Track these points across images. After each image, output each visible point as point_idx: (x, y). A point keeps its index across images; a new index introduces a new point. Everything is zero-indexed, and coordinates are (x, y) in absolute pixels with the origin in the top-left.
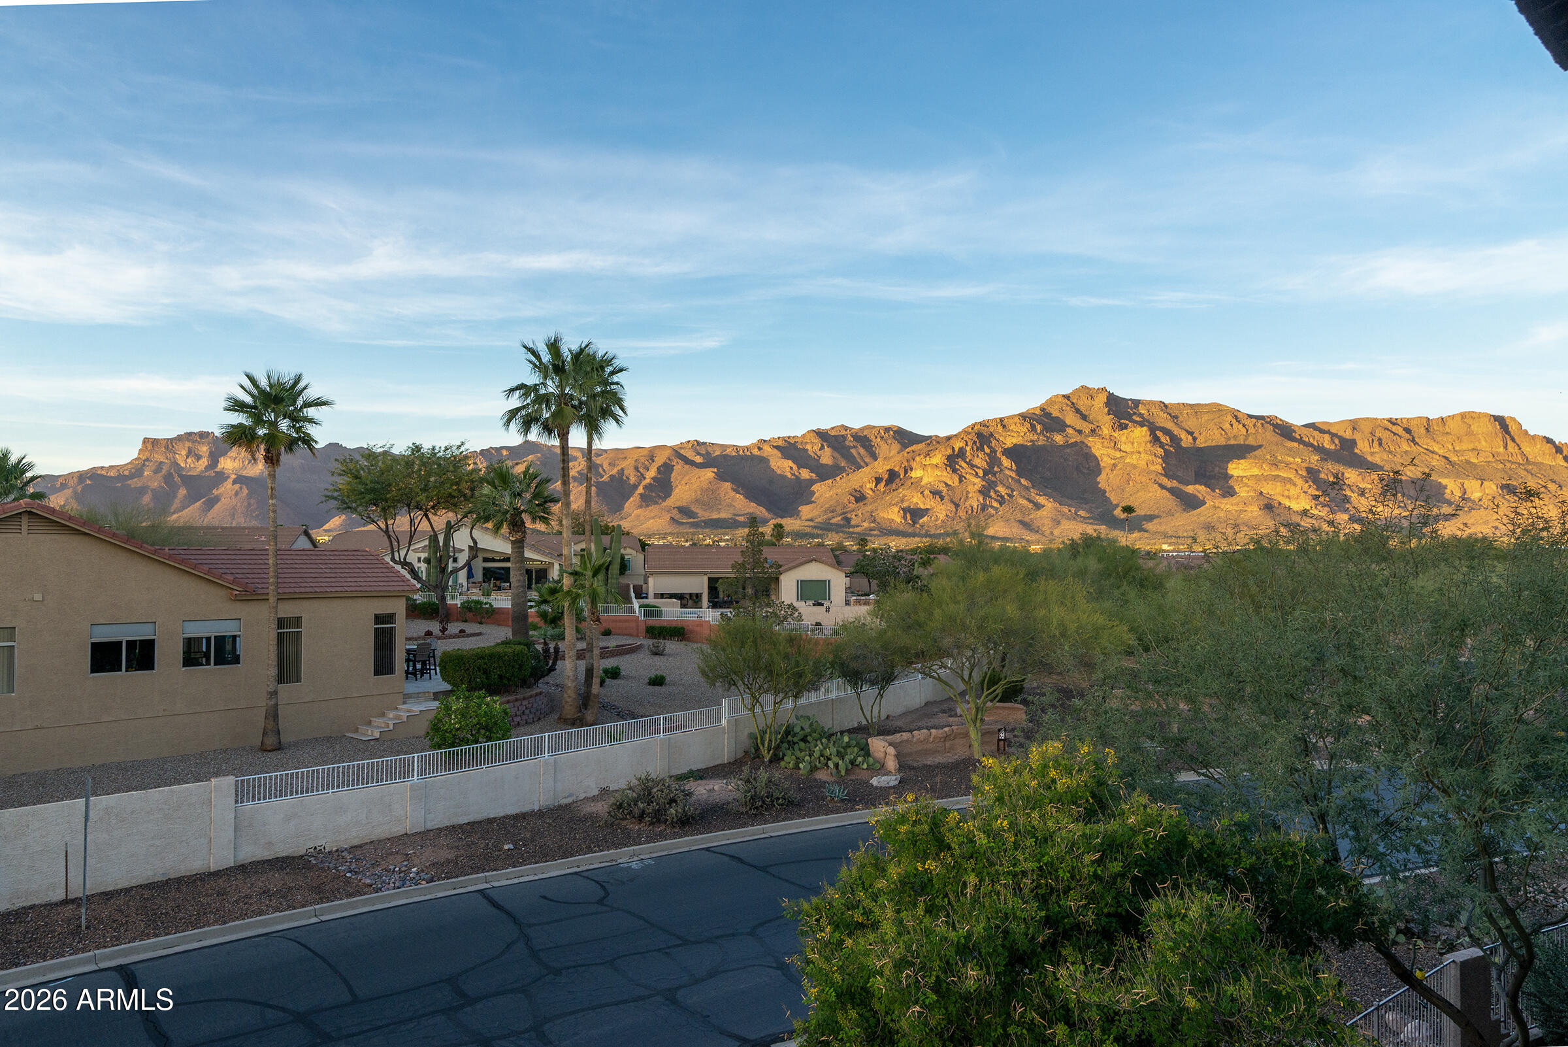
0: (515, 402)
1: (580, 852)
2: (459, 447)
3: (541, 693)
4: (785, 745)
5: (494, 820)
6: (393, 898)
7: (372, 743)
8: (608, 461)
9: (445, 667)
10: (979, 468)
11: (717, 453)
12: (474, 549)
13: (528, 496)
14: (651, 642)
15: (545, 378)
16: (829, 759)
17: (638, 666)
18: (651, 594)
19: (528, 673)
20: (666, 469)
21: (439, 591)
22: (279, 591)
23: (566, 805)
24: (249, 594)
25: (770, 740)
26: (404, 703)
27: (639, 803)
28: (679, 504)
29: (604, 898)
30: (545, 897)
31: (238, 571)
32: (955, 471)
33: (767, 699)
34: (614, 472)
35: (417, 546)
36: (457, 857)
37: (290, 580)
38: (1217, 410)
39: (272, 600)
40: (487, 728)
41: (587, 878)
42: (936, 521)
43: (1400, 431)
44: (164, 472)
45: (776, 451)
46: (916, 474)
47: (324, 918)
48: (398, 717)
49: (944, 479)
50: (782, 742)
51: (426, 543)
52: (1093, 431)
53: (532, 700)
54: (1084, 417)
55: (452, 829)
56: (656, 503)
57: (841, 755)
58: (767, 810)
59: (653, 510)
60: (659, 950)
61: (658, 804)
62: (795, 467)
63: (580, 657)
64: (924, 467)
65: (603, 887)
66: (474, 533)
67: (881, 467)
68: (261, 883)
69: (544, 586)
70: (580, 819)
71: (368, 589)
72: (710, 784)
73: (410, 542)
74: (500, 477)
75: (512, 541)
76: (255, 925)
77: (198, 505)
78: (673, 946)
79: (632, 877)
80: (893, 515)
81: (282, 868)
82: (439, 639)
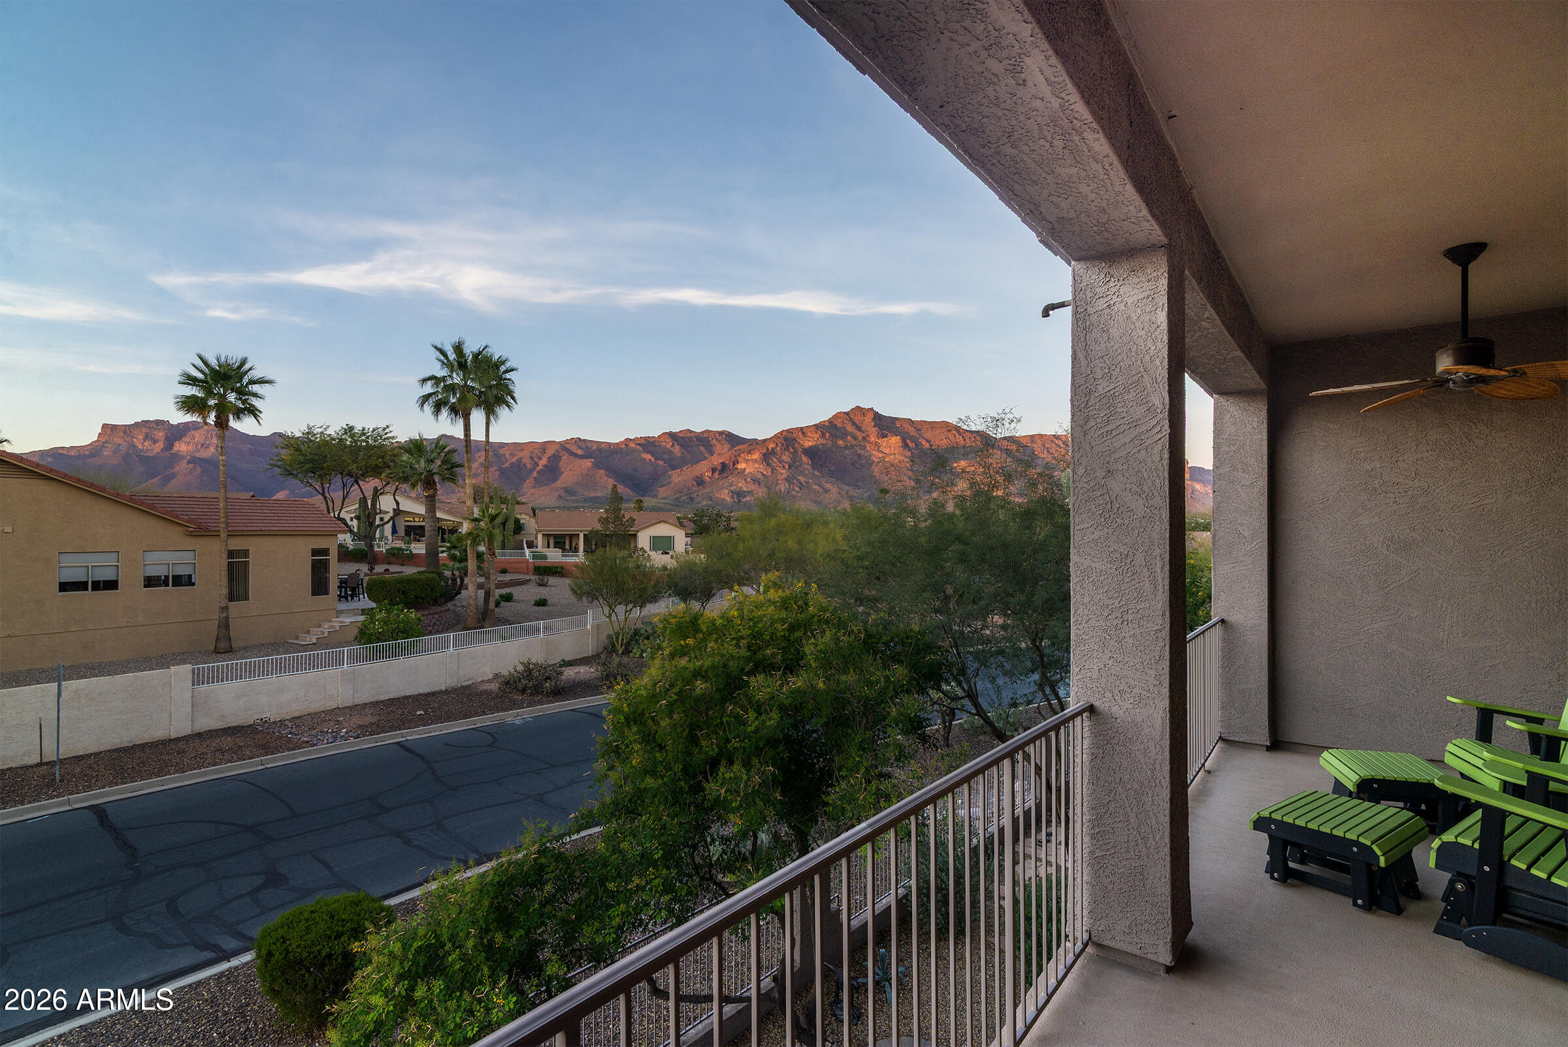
0: (428, 388)
1: (477, 714)
2: (384, 429)
3: (449, 610)
4: (633, 642)
5: (410, 696)
6: (325, 750)
7: (309, 646)
8: (509, 452)
9: (372, 590)
10: (785, 463)
11: (594, 448)
12: (398, 512)
13: (439, 462)
14: (537, 577)
15: (452, 372)
17: (527, 593)
18: (540, 546)
19: (438, 595)
20: (555, 458)
21: (368, 540)
22: (229, 529)
23: (467, 686)
24: (201, 531)
25: (623, 640)
26: (337, 617)
27: (523, 680)
28: (564, 485)
29: (493, 743)
30: (448, 745)
31: (190, 513)
32: (768, 465)
33: (620, 609)
34: (514, 460)
35: (349, 509)
36: (379, 721)
37: (238, 521)
38: (945, 426)
39: (223, 535)
40: (403, 631)
41: (481, 731)
42: (755, 500)
43: (1061, 443)
44: (122, 452)
45: (638, 447)
46: (741, 466)
47: (268, 766)
48: (332, 627)
49: (761, 470)
50: (631, 640)
51: (357, 506)
52: (864, 438)
53: (442, 614)
54: (859, 428)
55: (375, 704)
56: (546, 485)
59: (545, 489)
60: (533, 772)
61: (536, 680)
62: (653, 459)
63: (480, 586)
64: (747, 461)
65: (493, 736)
66: (396, 497)
67: (716, 461)
68: (215, 744)
69: (454, 537)
70: (478, 694)
71: (307, 529)
72: (577, 669)
73: (343, 505)
74: (416, 447)
75: (426, 496)
76: (210, 773)
77: (155, 480)
78: (544, 769)
79: (515, 729)
80: (725, 495)
81: (233, 734)
82: (366, 575)
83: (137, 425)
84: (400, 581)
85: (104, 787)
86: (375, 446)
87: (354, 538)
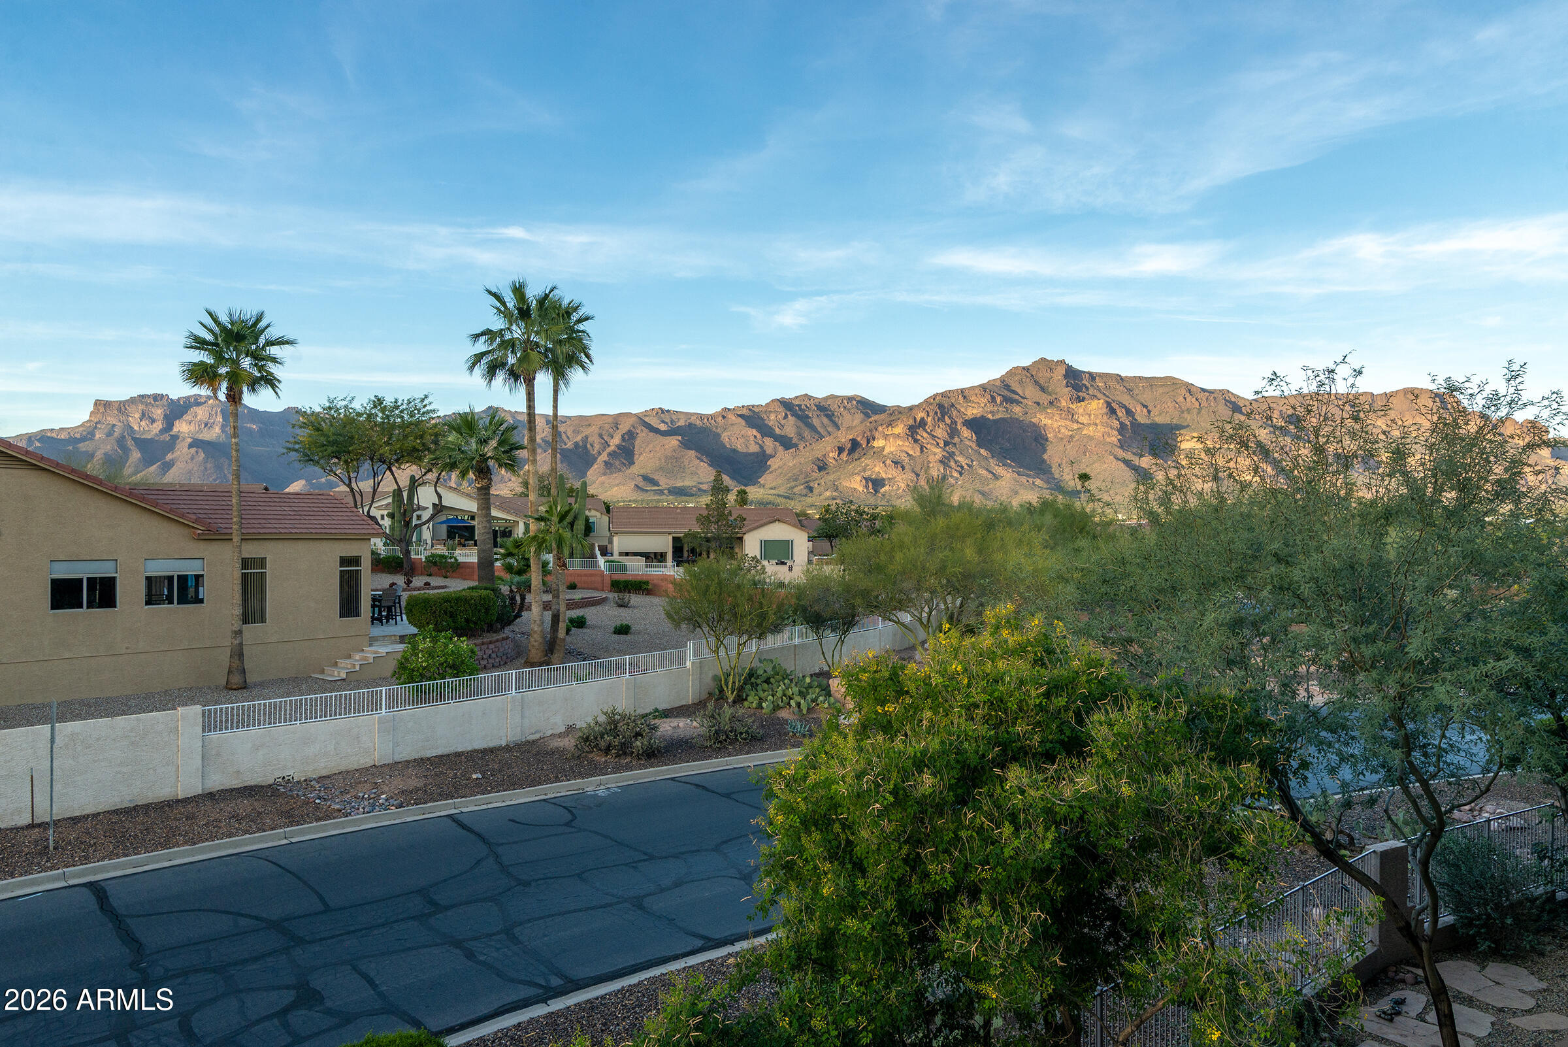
0: (481, 346)
1: (548, 781)
2: (422, 400)
3: (507, 638)
4: (748, 687)
5: (462, 753)
6: (361, 822)
7: (339, 683)
8: (572, 428)
9: (411, 610)
10: (940, 439)
11: (682, 421)
12: (439, 508)
13: (493, 443)
14: (616, 595)
15: (511, 323)
16: (791, 699)
17: (604, 616)
18: (616, 552)
19: (494, 618)
20: (630, 436)
21: (404, 545)
22: (243, 531)
23: (533, 741)
24: (212, 534)
25: (734, 682)
26: (371, 645)
27: (606, 736)
28: (642, 472)
29: (572, 821)
30: (513, 821)
31: (200, 511)
32: (916, 441)
33: (731, 641)
34: (579, 438)
35: (381, 503)
36: (425, 785)
37: (254, 521)
38: (1171, 383)
39: (236, 539)
40: (453, 667)
41: (555, 804)
42: (898, 490)
44: (116, 434)
45: (740, 420)
46: (878, 443)
47: (293, 840)
48: (365, 659)
49: (906, 449)
50: (745, 684)
51: (390, 500)
52: (1051, 403)
53: (499, 644)
54: (1043, 389)
55: (420, 762)
56: (620, 470)
57: (802, 694)
58: (730, 744)
59: (617, 477)
60: (626, 865)
61: (624, 737)
62: (759, 436)
63: (546, 606)
64: (886, 437)
65: (570, 811)
66: (439, 490)
67: (844, 438)
68: (229, 808)
69: (509, 542)
70: (547, 753)
71: (333, 531)
72: (675, 722)
73: (373, 498)
74: (466, 424)
75: (478, 488)
76: (225, 846)
77: (153, 468)
78: (640, 861)
79: (599, 804)
80: (855, 484)
81: (250, 796)
82: (404, 590)
83: (133, 401)
84: (447, 600)
85: (103, 859)
86: (411, 424)
87: (386, 542)
